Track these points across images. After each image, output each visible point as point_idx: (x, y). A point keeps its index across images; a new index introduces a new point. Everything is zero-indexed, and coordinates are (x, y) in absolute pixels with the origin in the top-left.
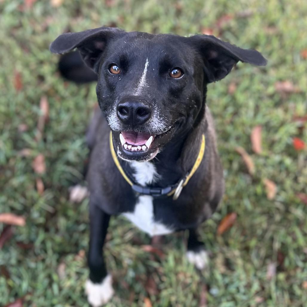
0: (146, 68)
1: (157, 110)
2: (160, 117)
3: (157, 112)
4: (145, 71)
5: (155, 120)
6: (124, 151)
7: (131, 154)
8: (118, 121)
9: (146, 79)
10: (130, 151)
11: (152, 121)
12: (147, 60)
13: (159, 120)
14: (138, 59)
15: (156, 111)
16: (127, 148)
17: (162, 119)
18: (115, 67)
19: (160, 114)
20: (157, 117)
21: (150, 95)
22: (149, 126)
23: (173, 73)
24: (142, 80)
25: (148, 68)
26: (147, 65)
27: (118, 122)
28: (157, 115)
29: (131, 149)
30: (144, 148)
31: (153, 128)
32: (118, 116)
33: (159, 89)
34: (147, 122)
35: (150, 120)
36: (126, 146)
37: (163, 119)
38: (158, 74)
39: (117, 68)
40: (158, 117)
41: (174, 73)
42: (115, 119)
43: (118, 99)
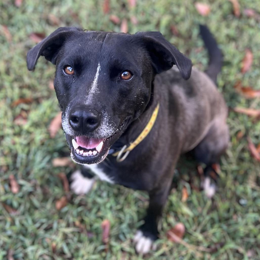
0: (98, 72)
1: (107, 118)
2: (109, 123)
3: (107, 119)
4: (97, 74)
5: (104, 127)
6: (77, 155)
7: (83, 158)
8: (70, 127)
9: (98, 83)
10: (82, 156)
11: (101, 129)
12: (99, 64)
13: (108, 126)
14: (90, 63)
15: (105, 119)
16: (79, 153)
17: (110, 125)
18: (69, 68)
19: (109, 121)
20: (106, 124)
21: (100, 103)
22: (98, 133)
23: (122, 75)
24: (94, 85)
25: (100, 72)
26: (98, 69)
27: (70, 129)
28: (106, 122)
29: (82, 154)
30: (95, 153)
31: (102, 134)
32: (70, 123)
33: (110, 92)
34: (97, 130)
35: (100, 128)
36: (78, 151)
37: (112, 125)
38: (109, 79)
39: (71, 69)
40: (108, 124)
41: (124, 75)
42: (67, 125)
43: (70, 106)
